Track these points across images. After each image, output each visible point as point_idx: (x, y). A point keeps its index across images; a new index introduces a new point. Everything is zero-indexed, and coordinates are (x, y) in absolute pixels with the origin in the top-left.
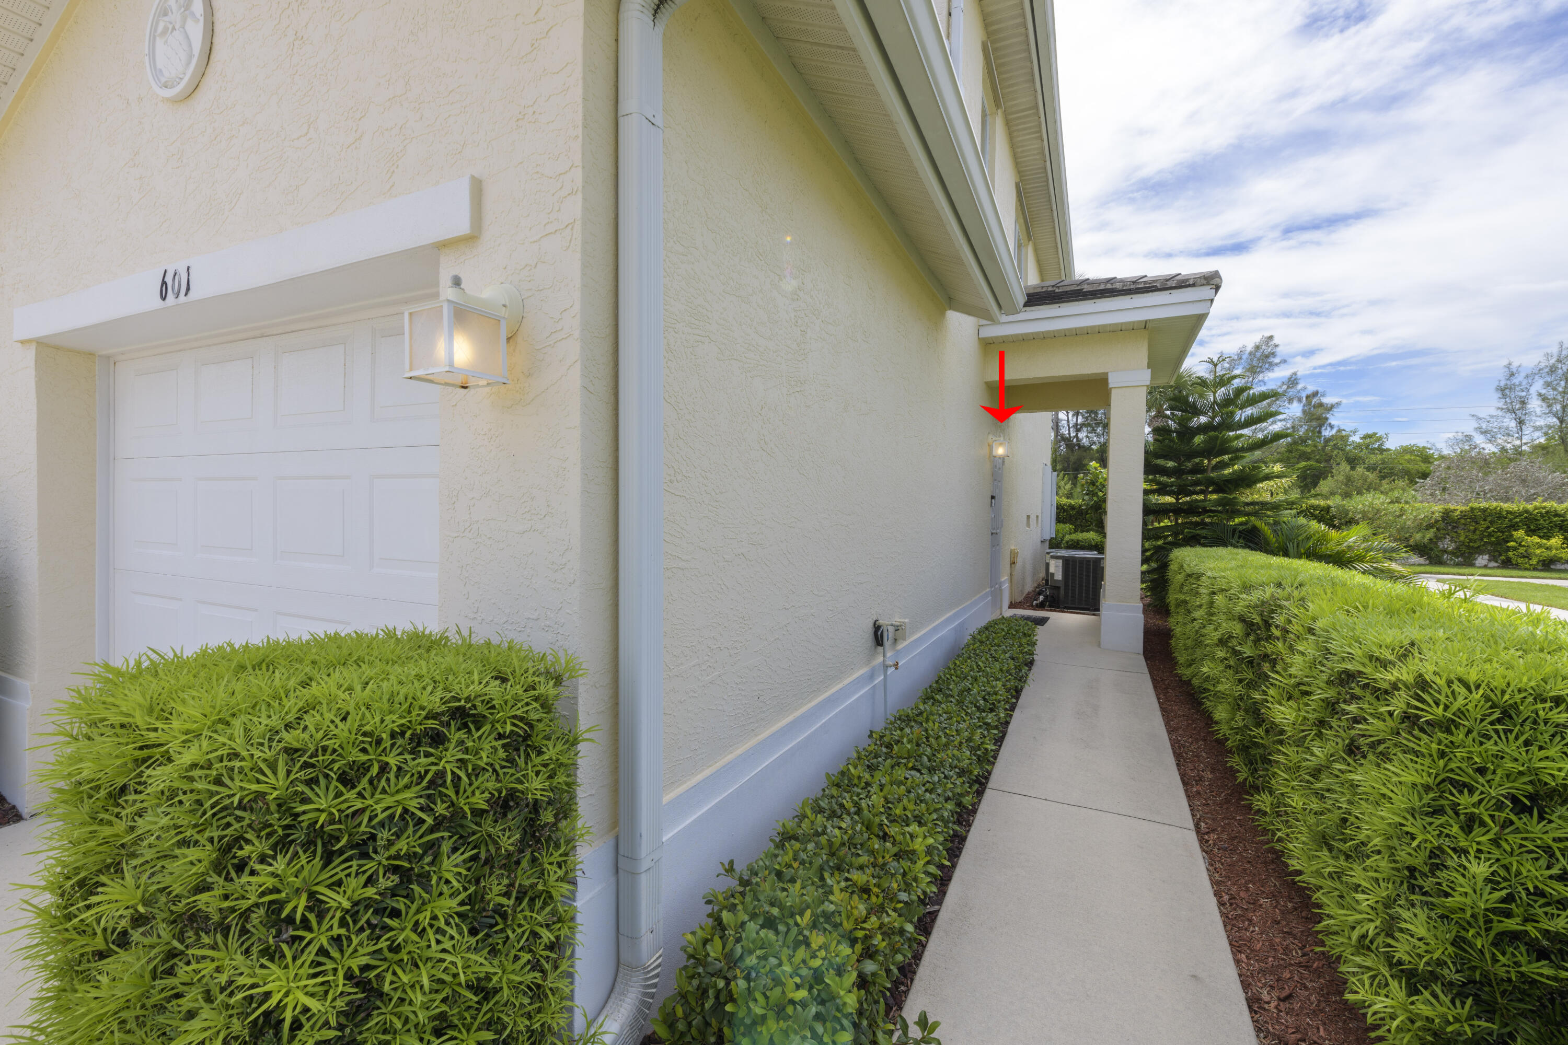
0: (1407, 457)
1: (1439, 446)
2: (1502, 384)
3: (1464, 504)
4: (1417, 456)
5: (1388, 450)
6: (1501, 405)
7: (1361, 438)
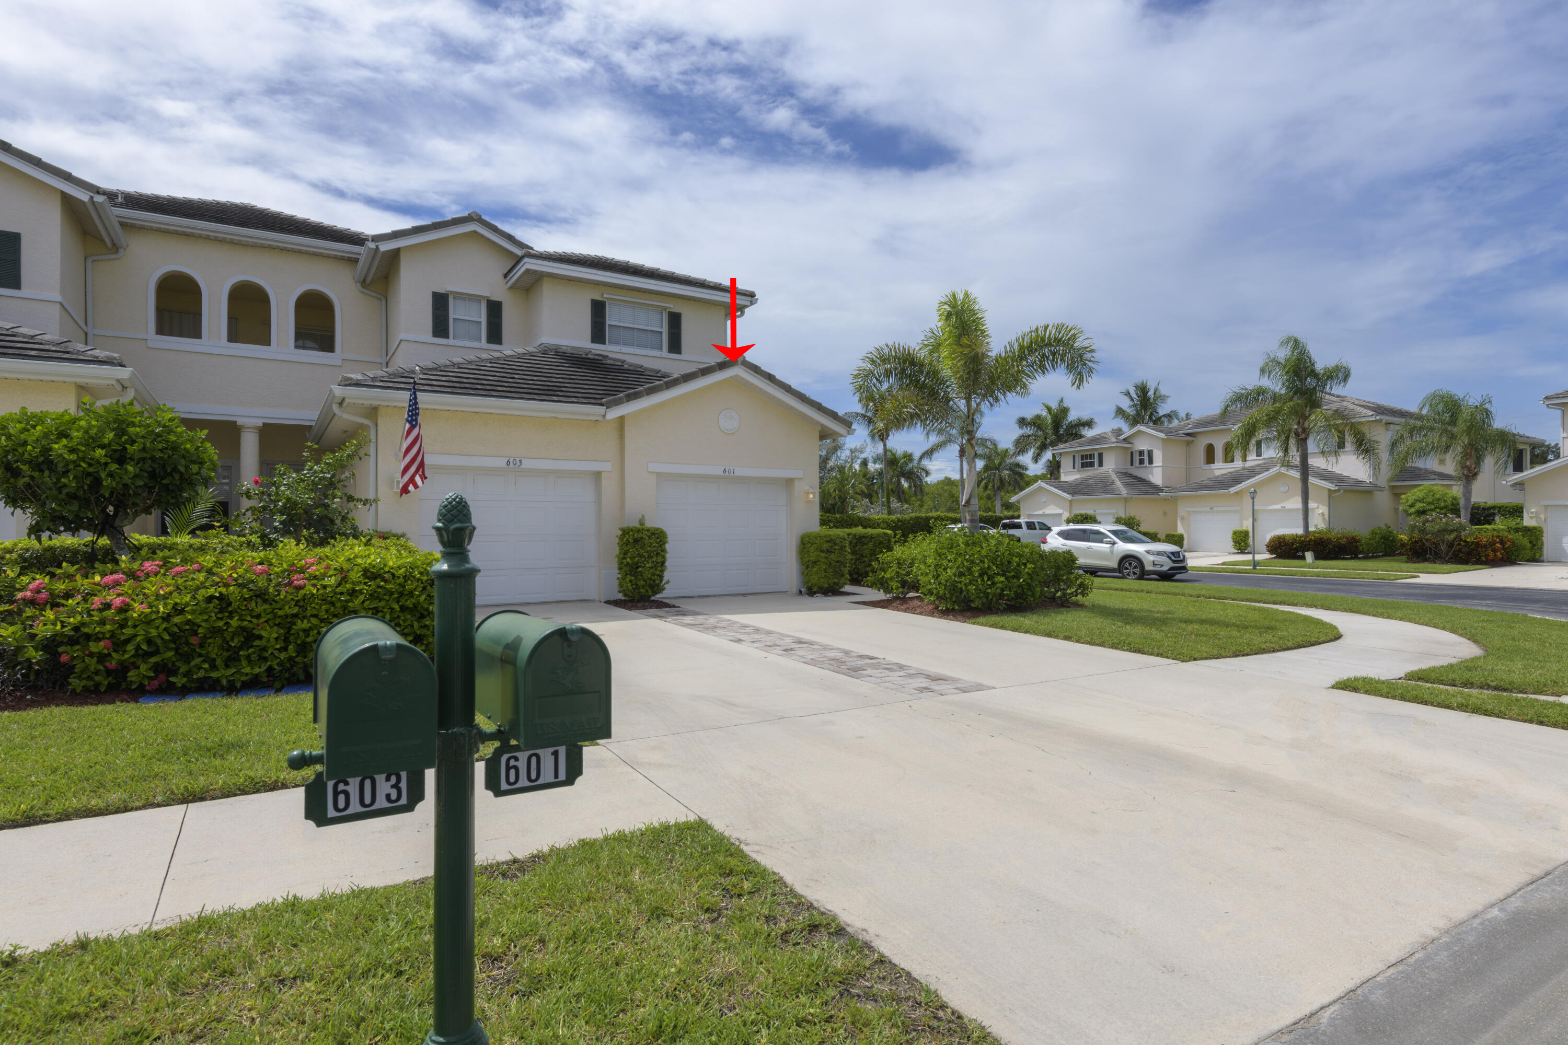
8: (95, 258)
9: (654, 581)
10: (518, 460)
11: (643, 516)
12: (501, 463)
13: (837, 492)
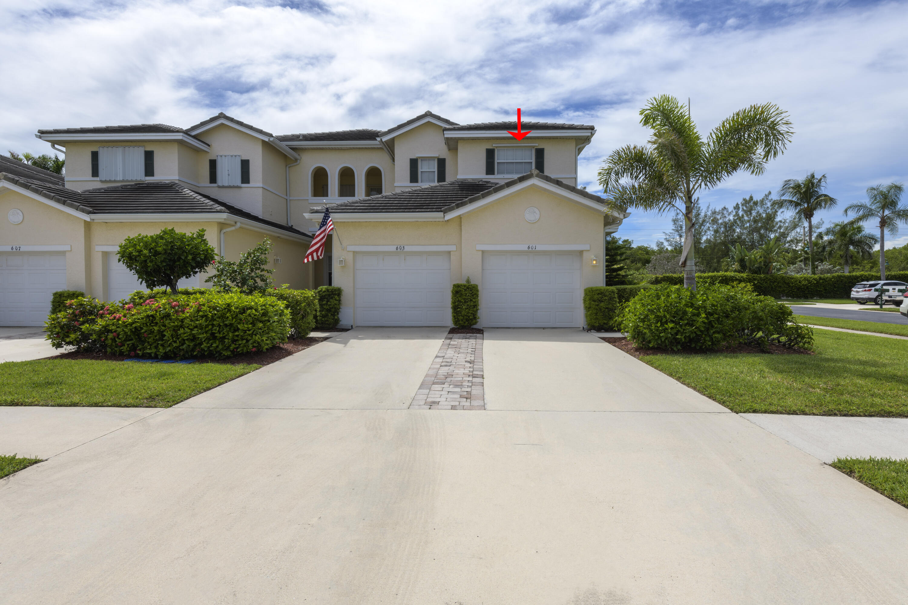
0: (640, 252)
1: (652, 247)
2: (674, 218)
3: (662, 275)
4: (644, 251)
5: (633, 248)
6: (674, 228)
7: (622, 242)
8: (289, 166)
9: (469, 317)
10: (402, 246)
11: (468, 277)
12: (393, 248)
13: (762, 259)
